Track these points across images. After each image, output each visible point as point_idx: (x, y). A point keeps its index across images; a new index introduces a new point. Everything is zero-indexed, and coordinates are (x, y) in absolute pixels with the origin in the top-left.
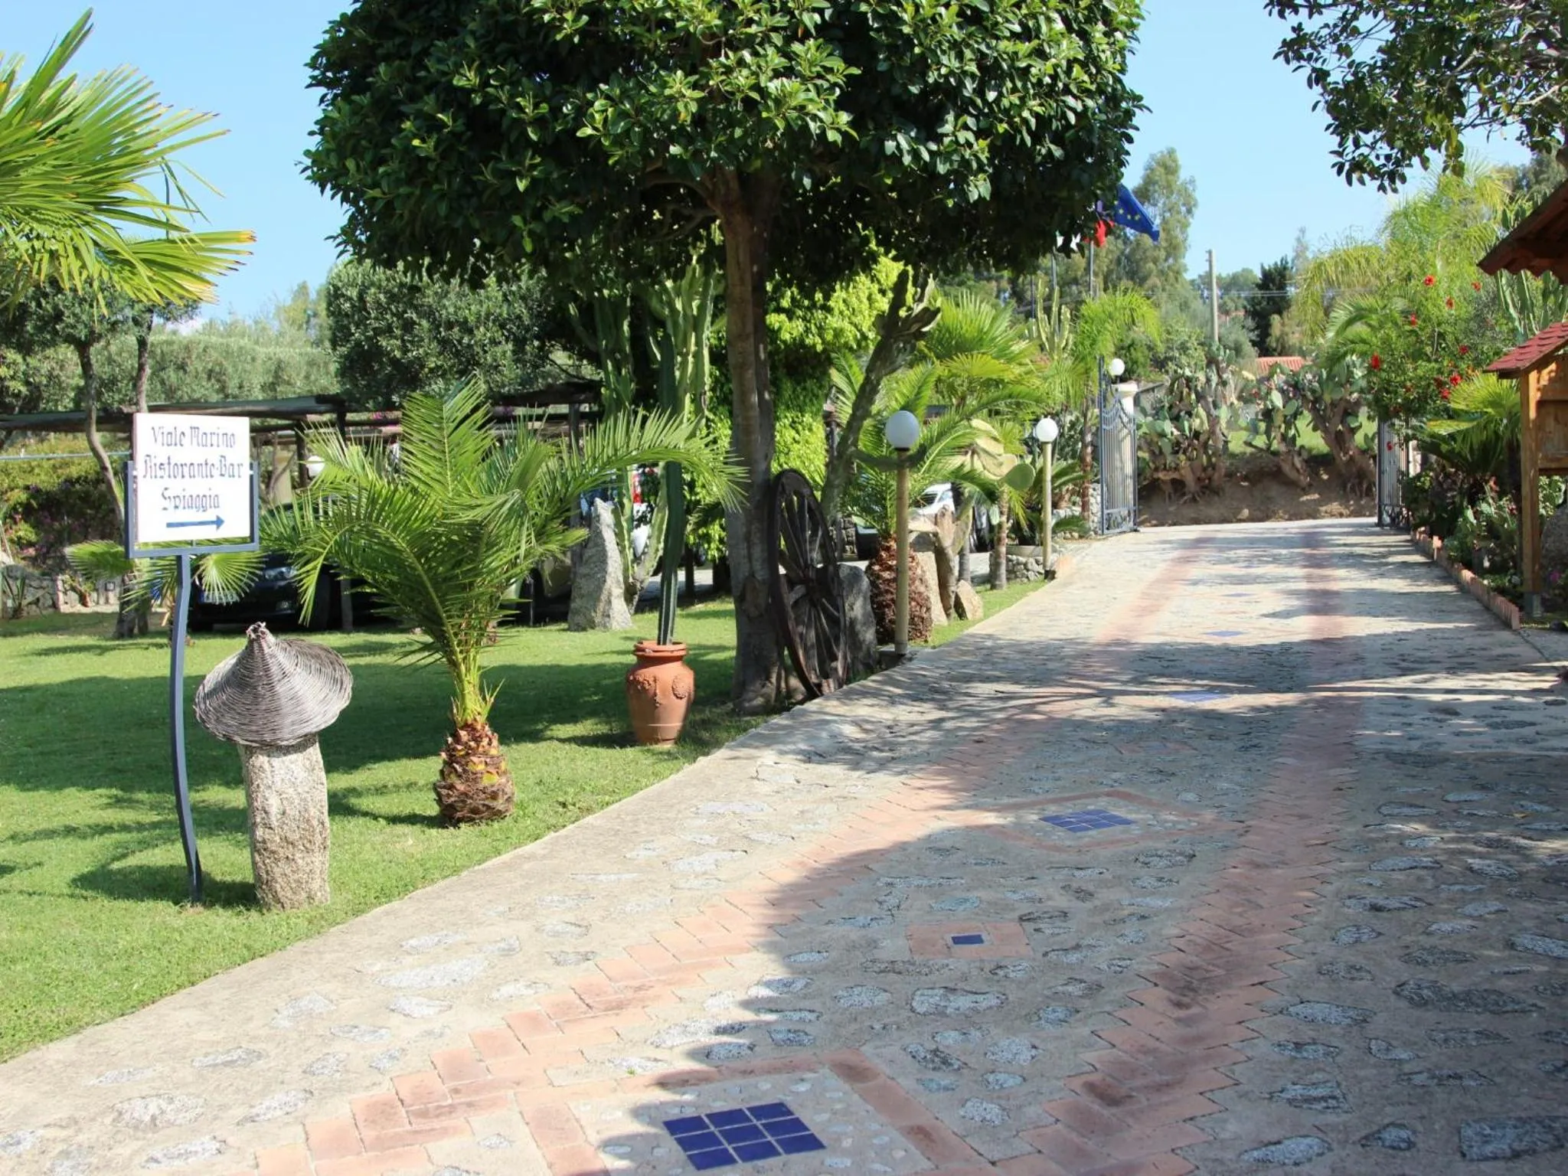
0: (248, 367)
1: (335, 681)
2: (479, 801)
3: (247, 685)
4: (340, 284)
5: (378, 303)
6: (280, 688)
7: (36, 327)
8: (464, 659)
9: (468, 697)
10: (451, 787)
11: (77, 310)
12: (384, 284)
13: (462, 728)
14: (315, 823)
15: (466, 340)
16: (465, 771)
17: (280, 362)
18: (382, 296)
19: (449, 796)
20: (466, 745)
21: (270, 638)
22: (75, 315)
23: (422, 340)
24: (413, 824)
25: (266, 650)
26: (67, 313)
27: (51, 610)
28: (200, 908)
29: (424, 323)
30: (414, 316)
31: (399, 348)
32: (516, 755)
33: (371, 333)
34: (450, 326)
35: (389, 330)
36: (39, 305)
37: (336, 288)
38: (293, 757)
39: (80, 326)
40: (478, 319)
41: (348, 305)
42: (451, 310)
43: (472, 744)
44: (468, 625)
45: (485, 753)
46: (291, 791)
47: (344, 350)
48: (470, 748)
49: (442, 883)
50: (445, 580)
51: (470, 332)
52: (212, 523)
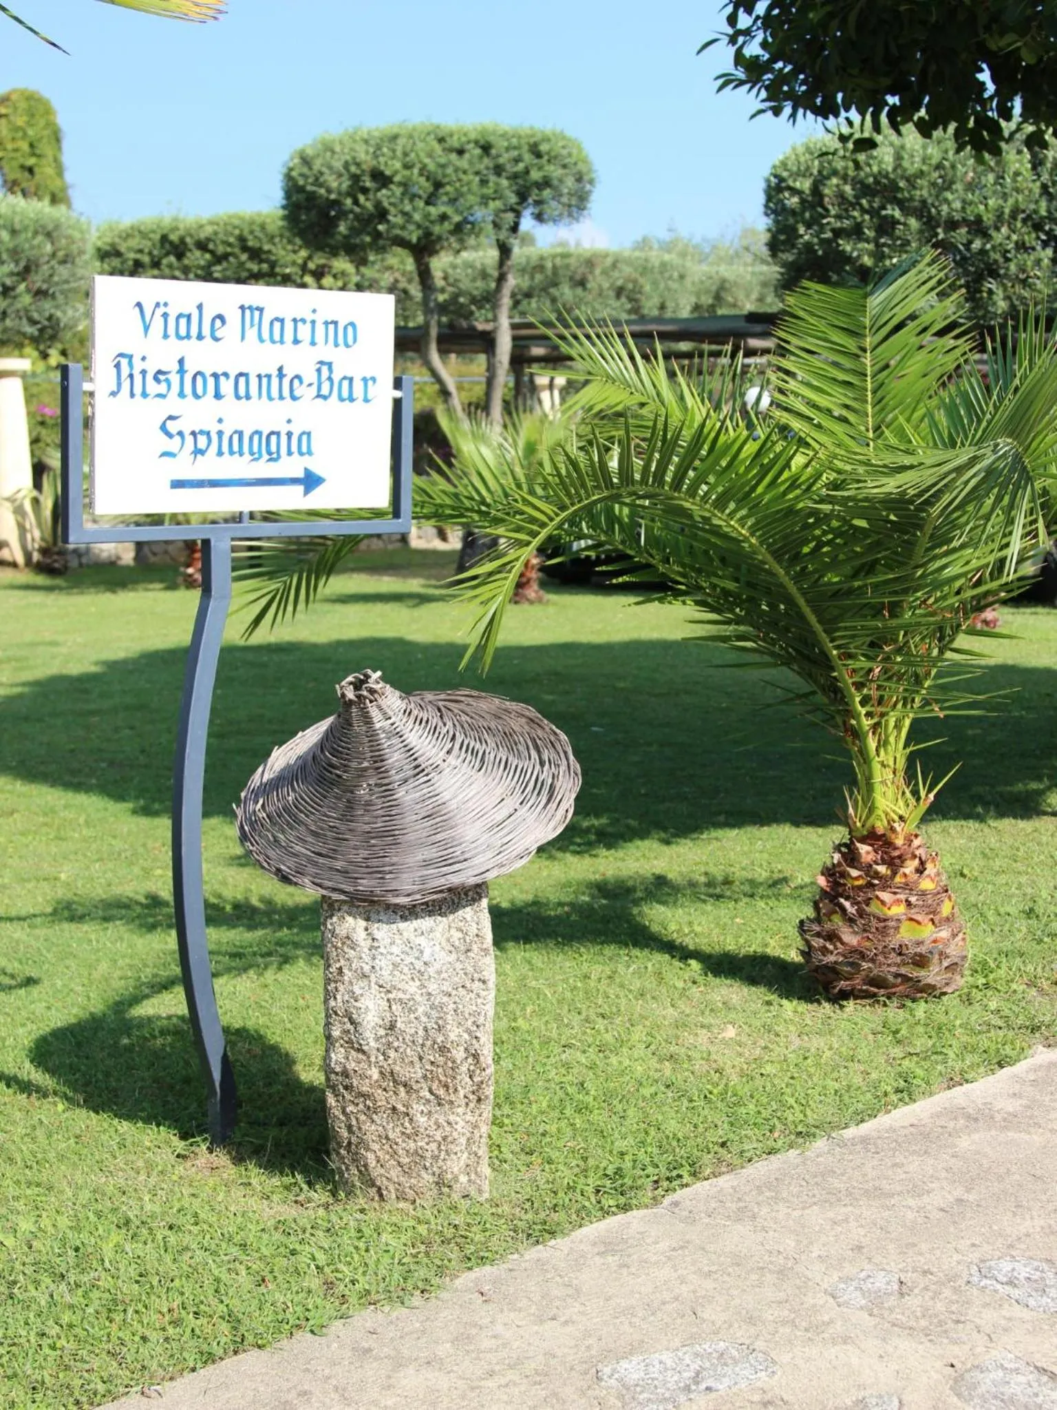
0: (674, 285)
1: (539, 786)
2: (889, 968)
3: (337, 781)
4: (785, 174)
5: (841, 196)
6: (406, 795)
7: (351, 229)
8: (875, 727)
9: (879, 790)
10: (832, 937)
11: (408, 208)
12: (851, 173)
13: (863, 840)
14: (459, 1054)
15: (977, 245)
16: (861, 913)
17: (724, 281)
18: (848, 189)
19: (825, 951)
20: (868, 869)
21: (392, 700)
22: (405, 214)
23: (908, 243)
24: (752, 981)
25: (379, 723)
26: (392, 210)
27: (399, 545)
28: (221, 1158)
29: (913, 223)
30: (897, 214)
31: (871, 254)
32: (993, 841)
33: (828, 235)
34: (952, 225)
35: (856, 232)
36: (356, 202)
37: (781, 180)
38: (426, 923)
39: (411, 227)
40: (1000, 217)
41: (795, 200)
42: (957, 205)
43: (882, 869)
44: (885, 671)
45: (907, 887)
46: (413, 988)
47: (789, 257)
48: (877, 875)
49: (762, 1169)
50: (837, 594)
51: (986, 235)
52: (294, 481)
